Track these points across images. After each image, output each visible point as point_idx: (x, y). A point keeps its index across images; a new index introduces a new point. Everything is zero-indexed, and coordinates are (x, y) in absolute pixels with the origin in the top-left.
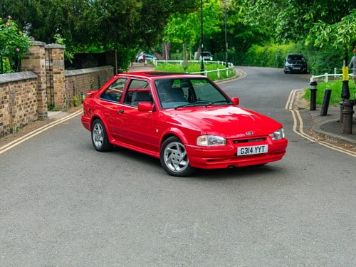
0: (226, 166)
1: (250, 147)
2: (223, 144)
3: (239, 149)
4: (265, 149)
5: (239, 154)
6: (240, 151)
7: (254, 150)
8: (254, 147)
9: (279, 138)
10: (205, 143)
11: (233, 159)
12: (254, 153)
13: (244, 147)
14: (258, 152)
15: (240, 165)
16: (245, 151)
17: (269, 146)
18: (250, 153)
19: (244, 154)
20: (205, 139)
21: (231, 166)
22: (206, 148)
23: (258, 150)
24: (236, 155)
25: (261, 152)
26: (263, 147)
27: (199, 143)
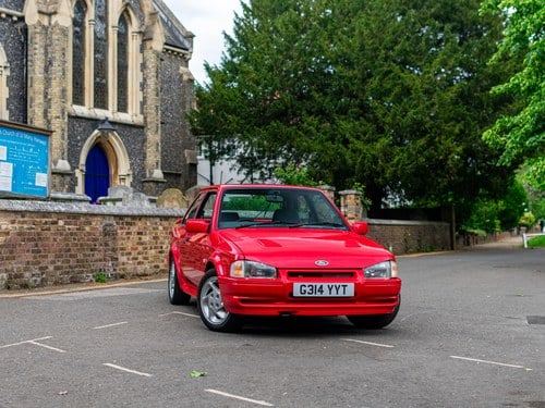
0: (275, 313)
1: (319, 285)
2: (272, 278)
3: (297, 286)
4: (350, 290)
5: (296, 293)
6: (298, 288)
7: (326, 289)
8: (325, 285)
10: (242, 274)
11: (289, 302)
12: (326, 293)
13: (307, 284)
14: (334, 294)
15: (301, 313)
16: (308, 289)
17: (357, 286)
18: (318, 294)
19: (307, 295)
20: (240, 268)
21: (286, 313)
22: (240, 280)
23: (334, 290)
24: (291, 294)
25: (341, 294)
26: (344, 286)
27: (233, 273)
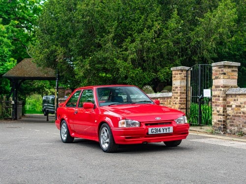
0: (141, 142)
1: (159, 128)
2: (137, 126)
4: (171, 130)
5: (150, 133)
6: (151, 130)
7: (162, 130)
8: (161, 128)
9: (183, 122)
10: (125, 126)
11: (146, 137)
12: (162, 132)
13: (154, 128)
14: (165, 132)
16: (154, 131)
17: (174, 128)
18: (159, 133)
19: (154, 133)
20: (124, 123)
21: (145, 142)
22: (125, 129)
23: (165, 130)
24: (148, 133)
25: (168, 132)
26: (169, 128)
27: (120, 126)
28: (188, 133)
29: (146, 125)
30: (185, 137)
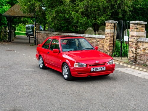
0: (87, 76)
1: (97, 68)
2: (85, 67)
4: (104, 69)
5: (92, 71)
6: (93, 69)
8: (99, 68)
9: (111, 64)
10: (77, 66)
11: (90, 73)
12: (99, 70)
13: (94, 68)
14: (101, 70)
15: (93, 75)
16: (95, 69)
17: (106, 68)
18: (97, 70)
19: (95, 71)
21: (89, 76)
22: (77, 68)
23: (101, 69)
25: (102, 70)
27: (75, 66)
28: (114, 70)
29: (90, 66)
30: (112, 72)
